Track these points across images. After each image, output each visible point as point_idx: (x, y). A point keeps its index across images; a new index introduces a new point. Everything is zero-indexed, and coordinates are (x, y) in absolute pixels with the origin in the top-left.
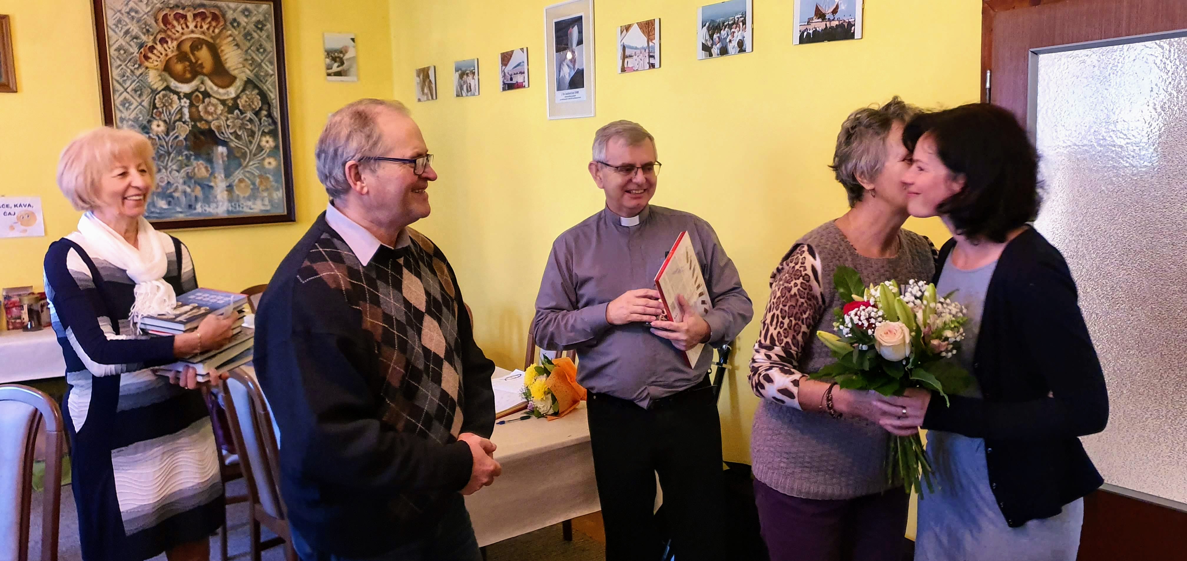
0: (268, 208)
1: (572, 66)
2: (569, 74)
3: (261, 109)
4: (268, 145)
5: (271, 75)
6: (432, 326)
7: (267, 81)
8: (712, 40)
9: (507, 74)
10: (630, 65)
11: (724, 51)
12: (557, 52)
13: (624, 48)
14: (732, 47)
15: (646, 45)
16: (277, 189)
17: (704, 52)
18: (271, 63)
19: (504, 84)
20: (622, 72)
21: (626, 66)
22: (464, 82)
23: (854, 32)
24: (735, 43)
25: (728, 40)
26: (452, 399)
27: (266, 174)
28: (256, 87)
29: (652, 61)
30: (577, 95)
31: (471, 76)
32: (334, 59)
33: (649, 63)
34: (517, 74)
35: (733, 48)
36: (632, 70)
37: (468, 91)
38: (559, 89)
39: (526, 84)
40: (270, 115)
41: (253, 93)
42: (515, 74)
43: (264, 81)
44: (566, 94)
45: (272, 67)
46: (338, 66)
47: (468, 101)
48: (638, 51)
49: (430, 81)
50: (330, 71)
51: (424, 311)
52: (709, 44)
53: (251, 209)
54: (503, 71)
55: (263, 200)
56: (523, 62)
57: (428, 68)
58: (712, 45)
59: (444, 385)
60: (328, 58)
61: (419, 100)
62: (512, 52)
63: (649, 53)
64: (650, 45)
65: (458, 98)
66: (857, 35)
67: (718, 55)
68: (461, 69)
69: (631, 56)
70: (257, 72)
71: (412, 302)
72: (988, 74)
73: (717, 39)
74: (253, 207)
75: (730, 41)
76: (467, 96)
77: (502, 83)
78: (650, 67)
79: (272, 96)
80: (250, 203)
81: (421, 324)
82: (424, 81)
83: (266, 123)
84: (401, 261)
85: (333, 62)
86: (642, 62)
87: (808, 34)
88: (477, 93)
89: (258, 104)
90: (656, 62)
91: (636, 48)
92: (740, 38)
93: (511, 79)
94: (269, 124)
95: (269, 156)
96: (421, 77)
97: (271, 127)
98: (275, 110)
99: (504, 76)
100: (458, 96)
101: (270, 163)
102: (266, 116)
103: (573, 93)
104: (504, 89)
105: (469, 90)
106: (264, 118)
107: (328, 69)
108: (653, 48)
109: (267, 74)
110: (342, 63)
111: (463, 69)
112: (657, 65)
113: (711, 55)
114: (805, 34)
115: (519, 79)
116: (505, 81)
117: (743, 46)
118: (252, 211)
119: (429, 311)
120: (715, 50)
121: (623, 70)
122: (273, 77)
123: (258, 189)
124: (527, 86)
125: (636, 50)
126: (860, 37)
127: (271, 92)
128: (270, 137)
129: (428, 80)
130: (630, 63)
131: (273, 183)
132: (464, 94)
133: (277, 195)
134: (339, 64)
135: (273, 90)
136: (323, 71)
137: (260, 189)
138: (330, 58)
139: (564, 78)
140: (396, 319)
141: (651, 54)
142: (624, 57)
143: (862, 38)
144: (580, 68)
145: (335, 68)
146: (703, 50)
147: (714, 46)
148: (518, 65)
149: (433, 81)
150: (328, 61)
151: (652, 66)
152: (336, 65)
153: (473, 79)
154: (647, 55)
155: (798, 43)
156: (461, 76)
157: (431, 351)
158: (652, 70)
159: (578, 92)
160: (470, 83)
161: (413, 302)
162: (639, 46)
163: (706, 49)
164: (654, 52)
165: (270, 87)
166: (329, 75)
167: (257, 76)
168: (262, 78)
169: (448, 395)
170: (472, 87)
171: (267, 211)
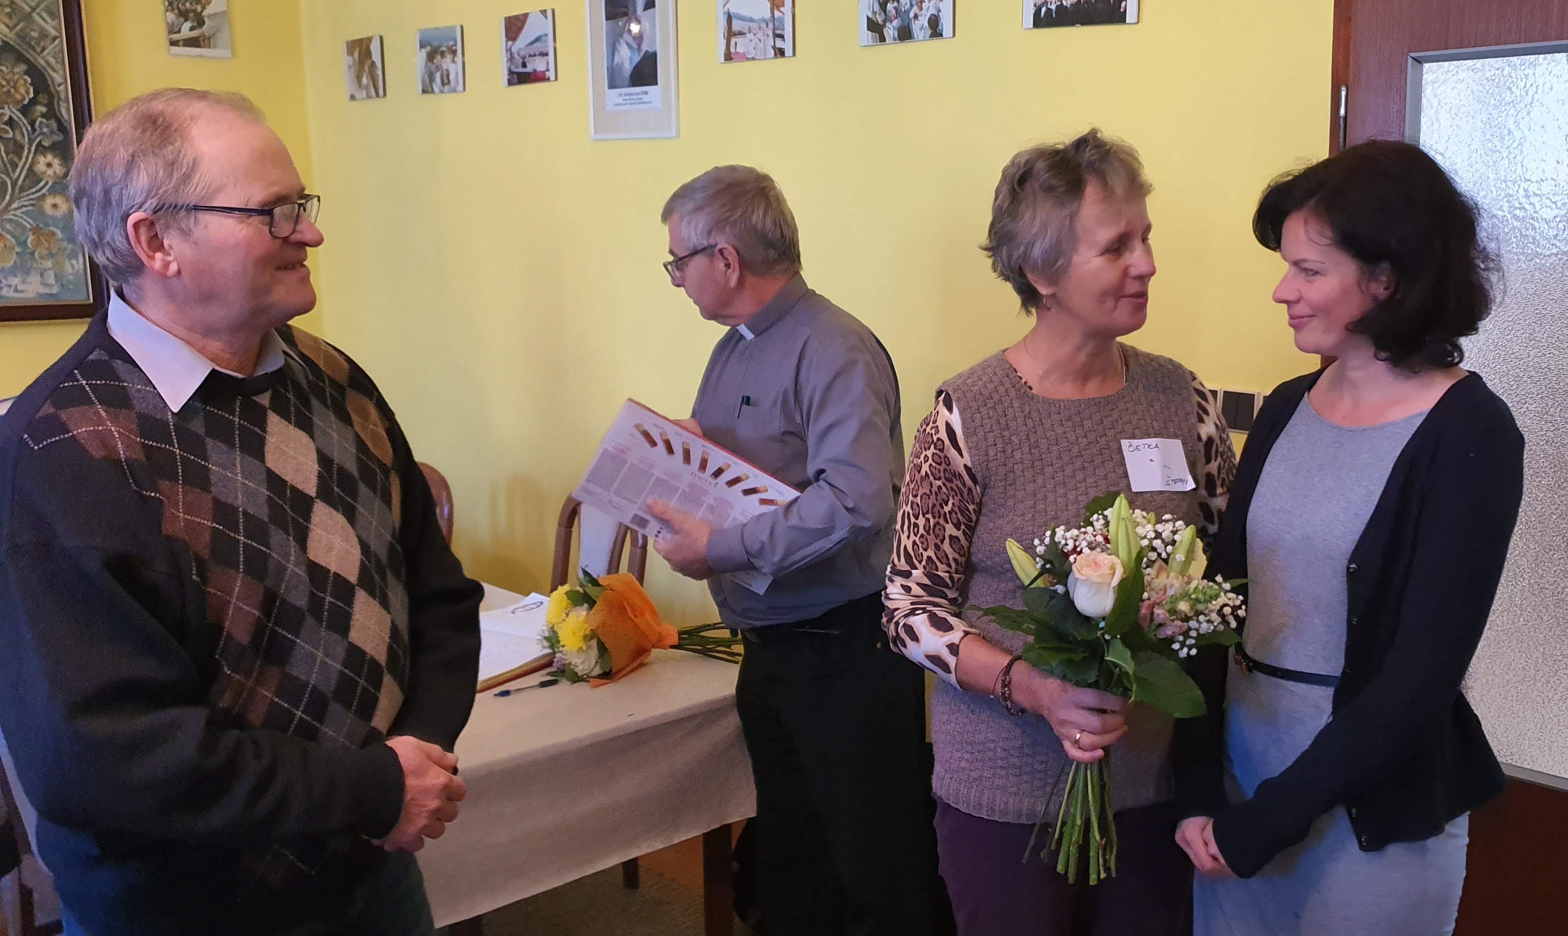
0: (54, 290)
1: (635, 46)
2: (631, 59)
3: (33, 102)
4: (50, 172)
5: (54, 39)
6: (330, 522)
7: (43, 49)
8: (885, 11)
9: (516, 56)
10: (740, 49)
11: (905, 34)
12: (607, 19)
13: (729, 18)
14: (920, 26)
15: (768, 15)
16: (73, 255)
17: (870, 33)
18: (53, 15)
19: (511, 73)
20: (726, 59)
21: (732, 50)
22: (437, 67)
23: (1125, 10)
24: (924, 21)
25: (912, 15)
26: (373, 661)
27: (47, 225)
28: (21, 58)
29: (779, 44)
30: (645, 98)
31: (449, 57)
32: (184, 15)
33: (774, 47)
34: (535, 55)
35: (921, 29)
36: (744, 58)
37: (443, 84)
38: (612, 85)
39: (551, 74)
40: (52, 114)
41: (17, 70)
42: (530, 56)
43: (39, 50)
44: (626, 95)
45: (55, 23)
46: (192, 29)
47: (443, 101)
48: (754, 26)
49: (373, 63)
50: (175, 37)
51: (313, 494)
52: (880, 19)
53: (16, 290)
54: (509, 50)
55: (42, 274)
56: (546, 35)
57: (369, 40)
58: (885, 21)
59: (354, 636)
60: (172, 10)
61: (353, 97)
62: (526, 15)
63: (774, 29)
64: (776, 17)
65: (426, 95)
66: (1130, 17)
67: (895, 39)
68: (430, 44)
69: (741, 34)
70: (22, 30)
71: (287, 478)
72: (1344, 93)
73: (894, 12)
74: (19, 288)
75: (916, 17)
76: (442, 92)
77: (506, 72)
78: (775, 54)
79: (58, 78)
80: (15, 281)
81: (308, 519)
82: (361, 63)
83: (45, 130)
84: (264, 400)
85: (182, 19)
86: (761, 45)
87: (1049, 10)
88: (460, 88)
89: (28, 93)
90: (787, 46)
91: (751, 20)
92: (933, 11)
93: (524, 65)
94: (52, 132)
95: (53, 191)
96: (356, 54)
97: (58, 138)
98: (63, 105)
99: (511, 59)
100: (424, 91)
101: (55, 206)
102: (43, 115)
103: (637, 94)
104: (510, 83)
105: (446, 81)
106: (39, 119)
107: (171, 31)
108: (782, 20)
109: (44, 35)
110: (200, 23)
111: (435, 44)
112: (788, 52)
113: (882, 39)
114: (1044, 10)
115: (538, 65)
116: (512, 67)
117: (937, 26)
118: (17, 295)
119: (325, 493)
120: (890, 31)
121: (728, 57)
122: (57, 42)
123: (33, 253)
124: (552, 78)
125: (750, 24)
126: (1135, 21)
127: (54, 70)
128: (55, 156)
129: (369, 62)
130: (740, 45)
131: (65, 244)
132: (436, 89)
133: (72, 265)
134: (195, 24)
135: (58, 67)
136: (163, 37)
137: (36, 254)
138: (176, 11)
139: (620, 66)
140: (245, 513)
141: (778, 32)
142: (730, 34)
143: (1138, 22)
144: (650, 50)
145: (186, 30)
146: (869, 29)
147: (888, 24)
148: (538, 39)
149: (379, 65)
150: (171, 16)
151: (781, 53)
152: (188, 25)
153: (453, 61)
154: (770, 33)
155: (1032, 27)
156: (431, 57)
157: (329, 570)
158: (780, 60)
159: (646, 93)
160: (447, 71)
161: (289, 476)
162: (756, 17)
163: (875, 27)
164: (783, 29)
165: (52, 61)
166: (174, 43)
167: (22, 37)
168: (33, 43)
169: (363, 653)
170: (452, 77)
171: (52, 295)
